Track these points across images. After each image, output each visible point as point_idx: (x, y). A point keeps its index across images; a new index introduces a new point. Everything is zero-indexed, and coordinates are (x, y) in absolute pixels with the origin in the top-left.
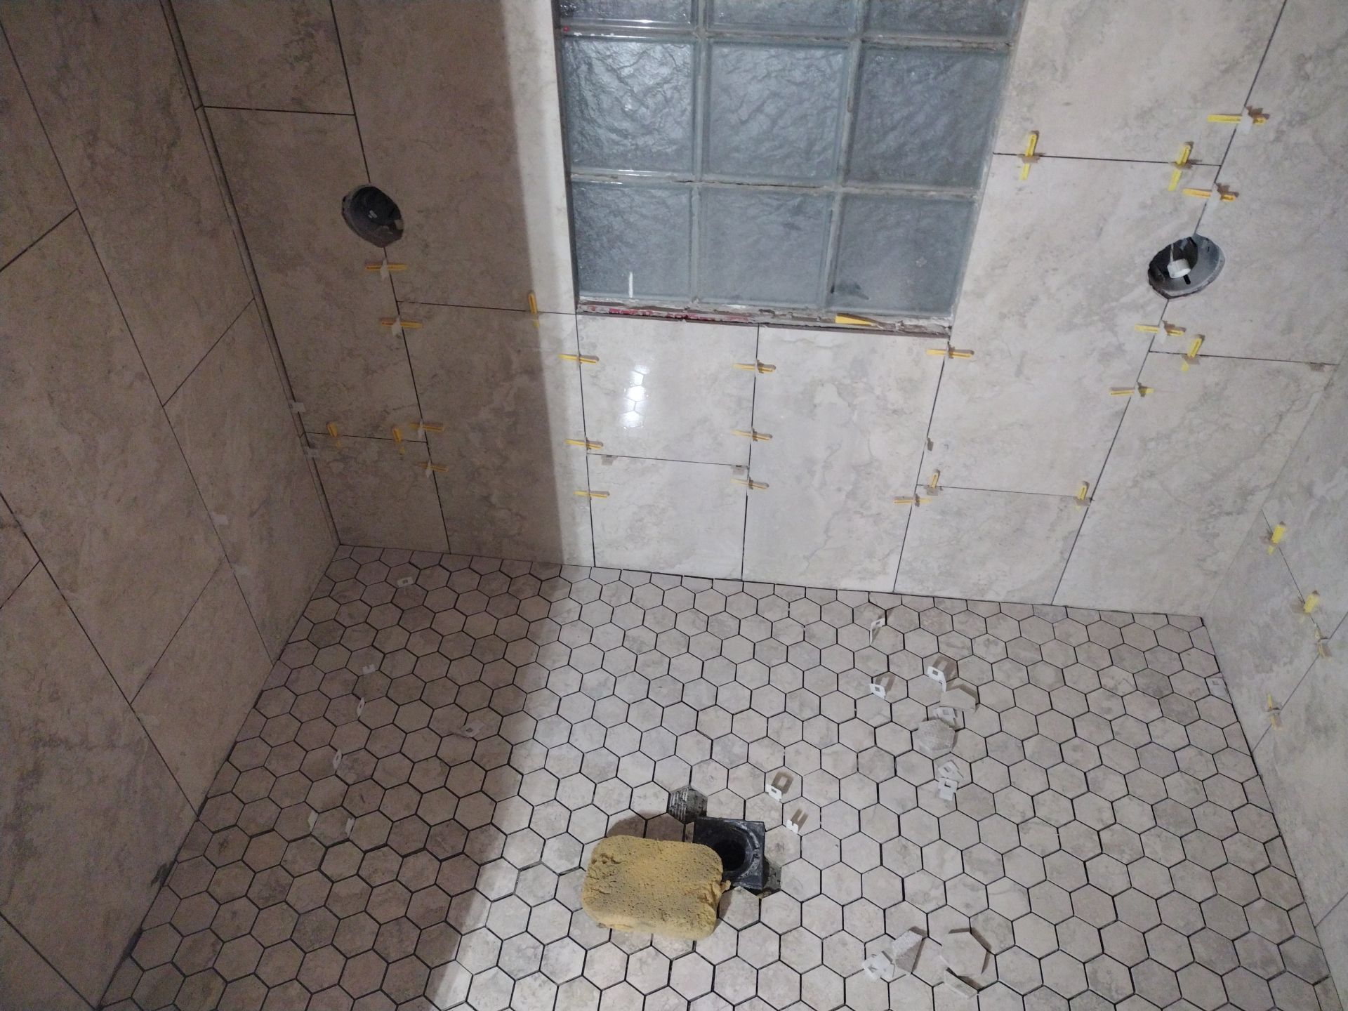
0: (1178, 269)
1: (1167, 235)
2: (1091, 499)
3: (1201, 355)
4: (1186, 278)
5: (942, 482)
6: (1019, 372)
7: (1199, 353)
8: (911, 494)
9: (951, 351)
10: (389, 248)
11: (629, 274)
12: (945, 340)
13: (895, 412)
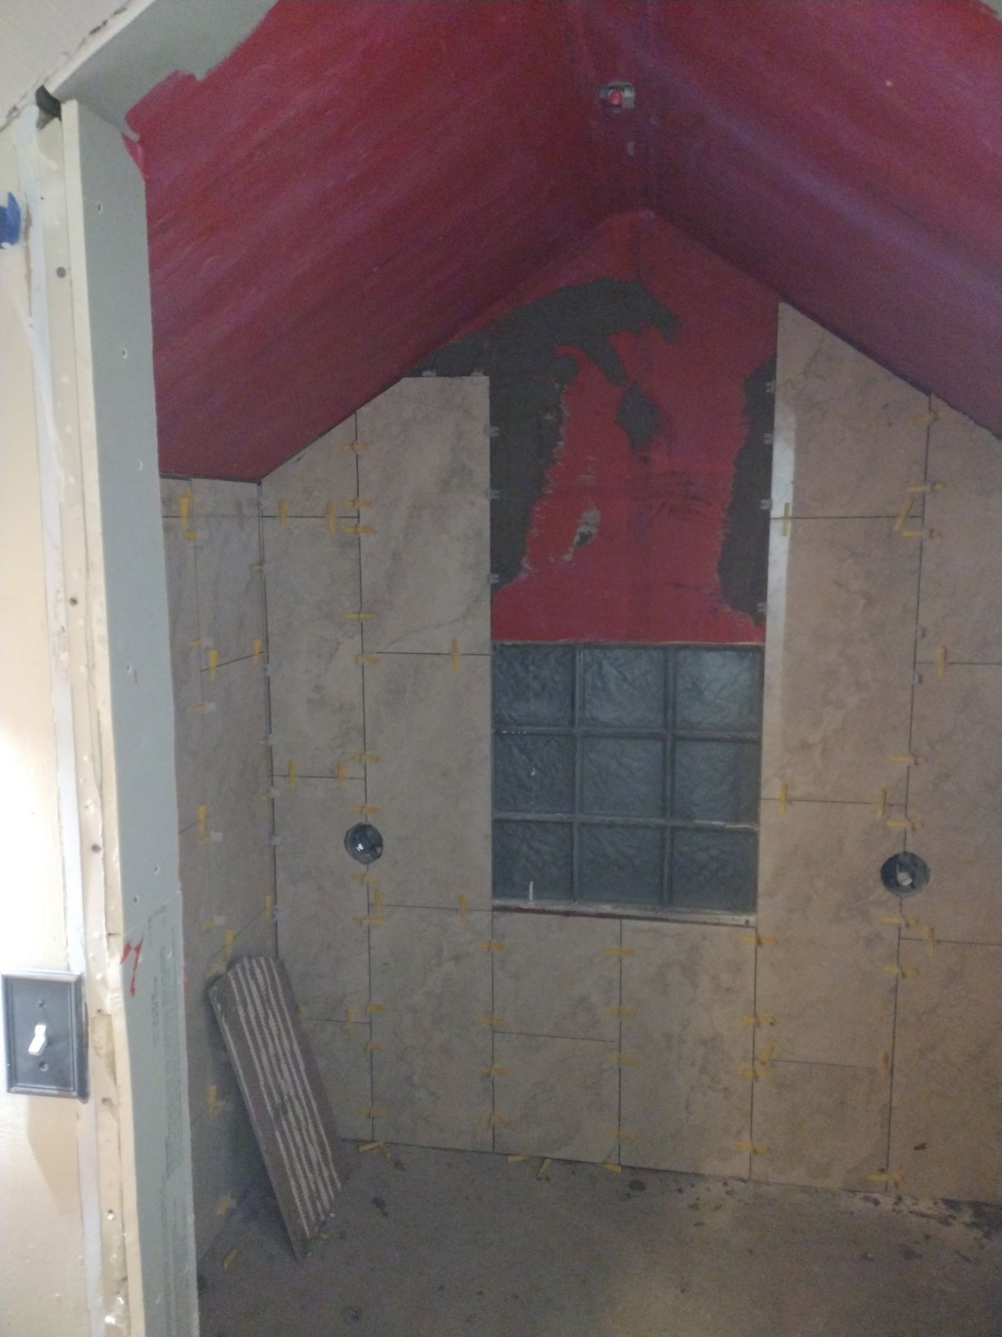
0: (904, 879)
1: (886, 850)
2: (892, 1071)
3: (938, 941)
4: (912, 885)
5: (774, 1056)
7: (935, 939)
8: (750, 1068)
9: (759, 937)
10: (371, 865)
11: (529, 884)
12: (754, 930)
13: (728, 990)
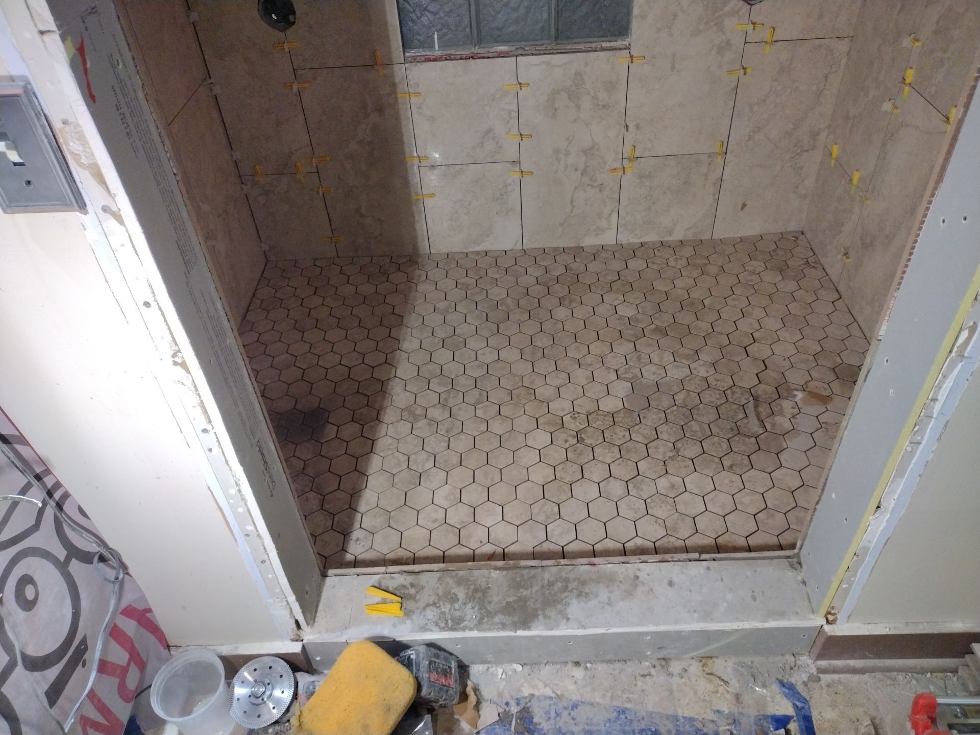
2: (726, 153)
3: (775, 41)
5: (637, 154)
6: (673, 68)
7: (773, 40)
8: (620, 166)
9: (632, 57)
10: (288, 32)
11: (434, 34)
12: (627, 51)
13: (603, 106)
